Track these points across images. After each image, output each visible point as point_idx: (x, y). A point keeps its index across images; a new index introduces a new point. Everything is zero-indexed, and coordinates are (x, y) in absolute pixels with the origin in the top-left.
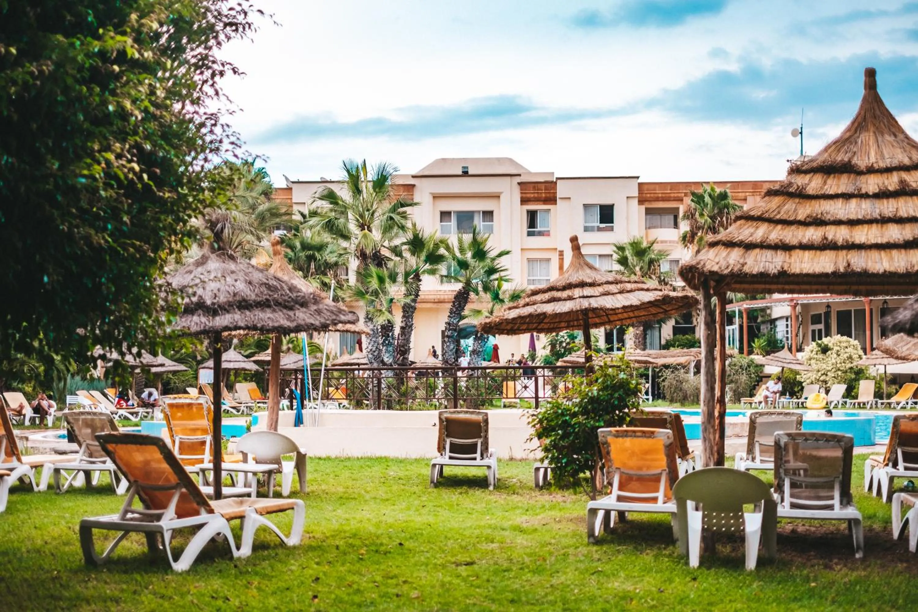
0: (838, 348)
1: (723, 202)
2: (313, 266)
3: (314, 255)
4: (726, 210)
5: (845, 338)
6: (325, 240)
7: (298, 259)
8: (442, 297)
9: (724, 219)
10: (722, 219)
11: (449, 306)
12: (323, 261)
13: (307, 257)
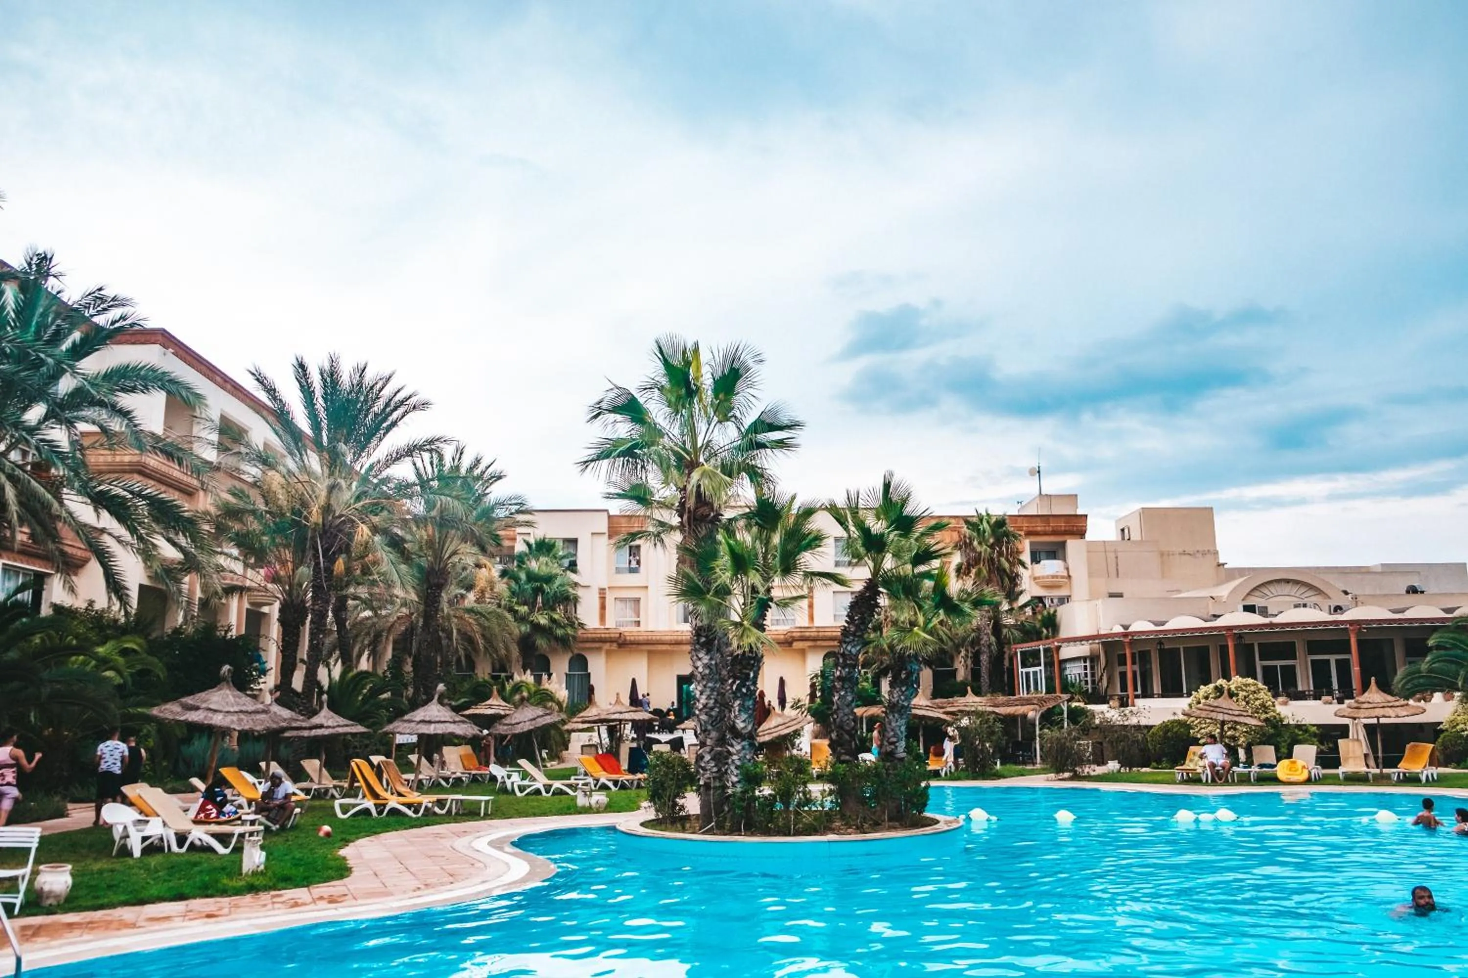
0: (1245, 693)
1: (1001, 530)
2: (540, 599)
3: (542, 586)
4: (1005, 539)
5: (1250, 680)
6: (554, 572)
7: (522, 591)
8: (680, 638)
9: (1004, 549)
10: (1001, 548)
11: (688, 648)
12: (551, 594)
13: (533, 589)
